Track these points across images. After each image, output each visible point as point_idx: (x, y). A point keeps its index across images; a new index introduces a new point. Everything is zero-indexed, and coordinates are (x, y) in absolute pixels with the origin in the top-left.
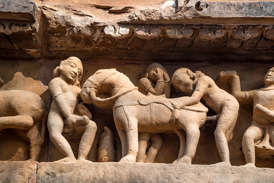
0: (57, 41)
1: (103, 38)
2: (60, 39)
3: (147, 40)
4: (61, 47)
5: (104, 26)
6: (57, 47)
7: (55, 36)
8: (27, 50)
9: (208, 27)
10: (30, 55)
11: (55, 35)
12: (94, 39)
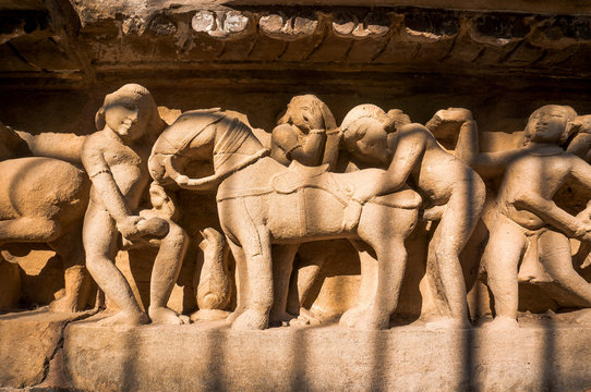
0: (105, 52)
1: (195, 40)
2: (109, 47)
3: (288, 43)
4: (117, 63)
5: (193, 13)
6: (108, 63)
7: (97, 41)
8: (56, 71)
9: (423, 13)
10: (64, 81)
11: (98, 37)
12: (178, 44)
